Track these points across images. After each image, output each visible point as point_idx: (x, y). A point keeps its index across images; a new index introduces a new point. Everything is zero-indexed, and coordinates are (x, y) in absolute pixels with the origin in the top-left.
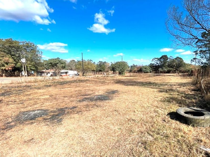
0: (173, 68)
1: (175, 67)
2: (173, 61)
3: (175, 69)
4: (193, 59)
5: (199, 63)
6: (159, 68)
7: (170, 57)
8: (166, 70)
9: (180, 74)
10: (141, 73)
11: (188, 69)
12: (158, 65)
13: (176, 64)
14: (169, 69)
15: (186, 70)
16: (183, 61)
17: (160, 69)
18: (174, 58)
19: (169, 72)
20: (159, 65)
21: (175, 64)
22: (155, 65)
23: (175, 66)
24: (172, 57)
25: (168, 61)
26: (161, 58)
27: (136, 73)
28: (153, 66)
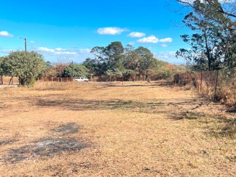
0: (133, 69)
1: (139, 67)
2: (134, 54)
3: (138, 73)
4: (179, 51)
5: (191, 59)
6: (106, 70)
7: (127, 47)
8: (120, 73)
9: (152, 82)
10: (65, 80)
11: (162, 71)
12: (102, 62)
13: (139, 61)
14: (127, 72)
15: (159, 75)
16: (152, 55)
17: (109, 73)
18: (135, 49)
19: (126, 78)
20: (104, 63)
21: (137, 61)
22: (96, 63)
23: (137, 65)
24: (131, 46)
25: (123, 54)
26: (109, 48)
27: (54, 80)
28: (94, 66)
